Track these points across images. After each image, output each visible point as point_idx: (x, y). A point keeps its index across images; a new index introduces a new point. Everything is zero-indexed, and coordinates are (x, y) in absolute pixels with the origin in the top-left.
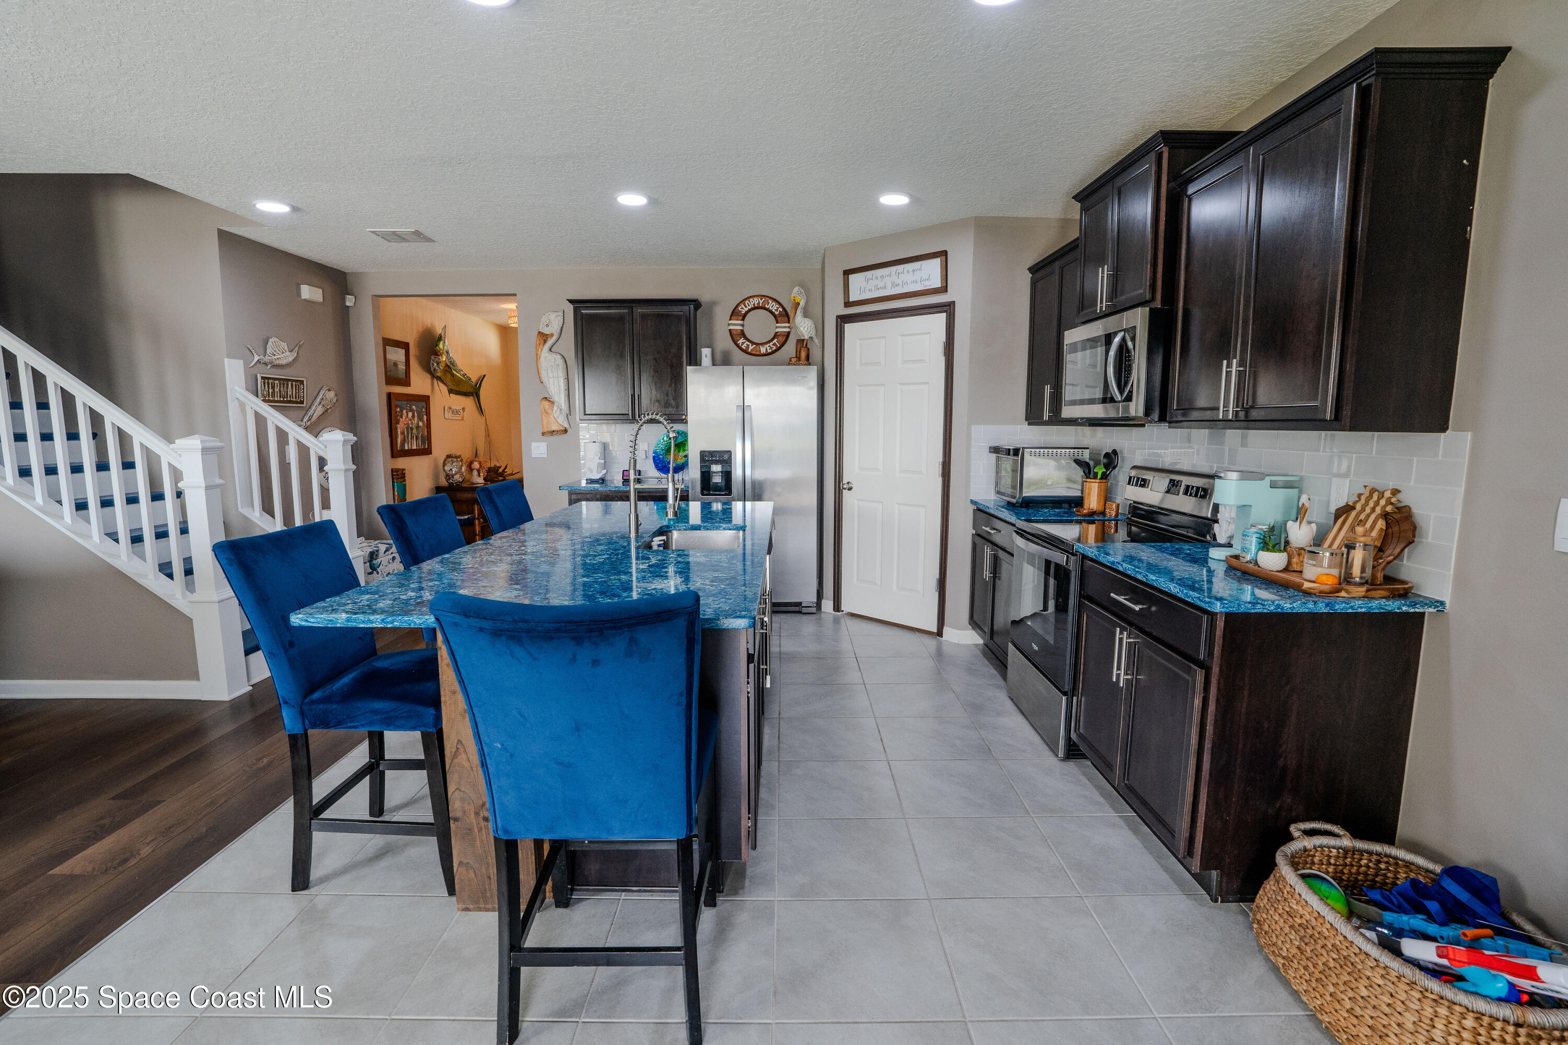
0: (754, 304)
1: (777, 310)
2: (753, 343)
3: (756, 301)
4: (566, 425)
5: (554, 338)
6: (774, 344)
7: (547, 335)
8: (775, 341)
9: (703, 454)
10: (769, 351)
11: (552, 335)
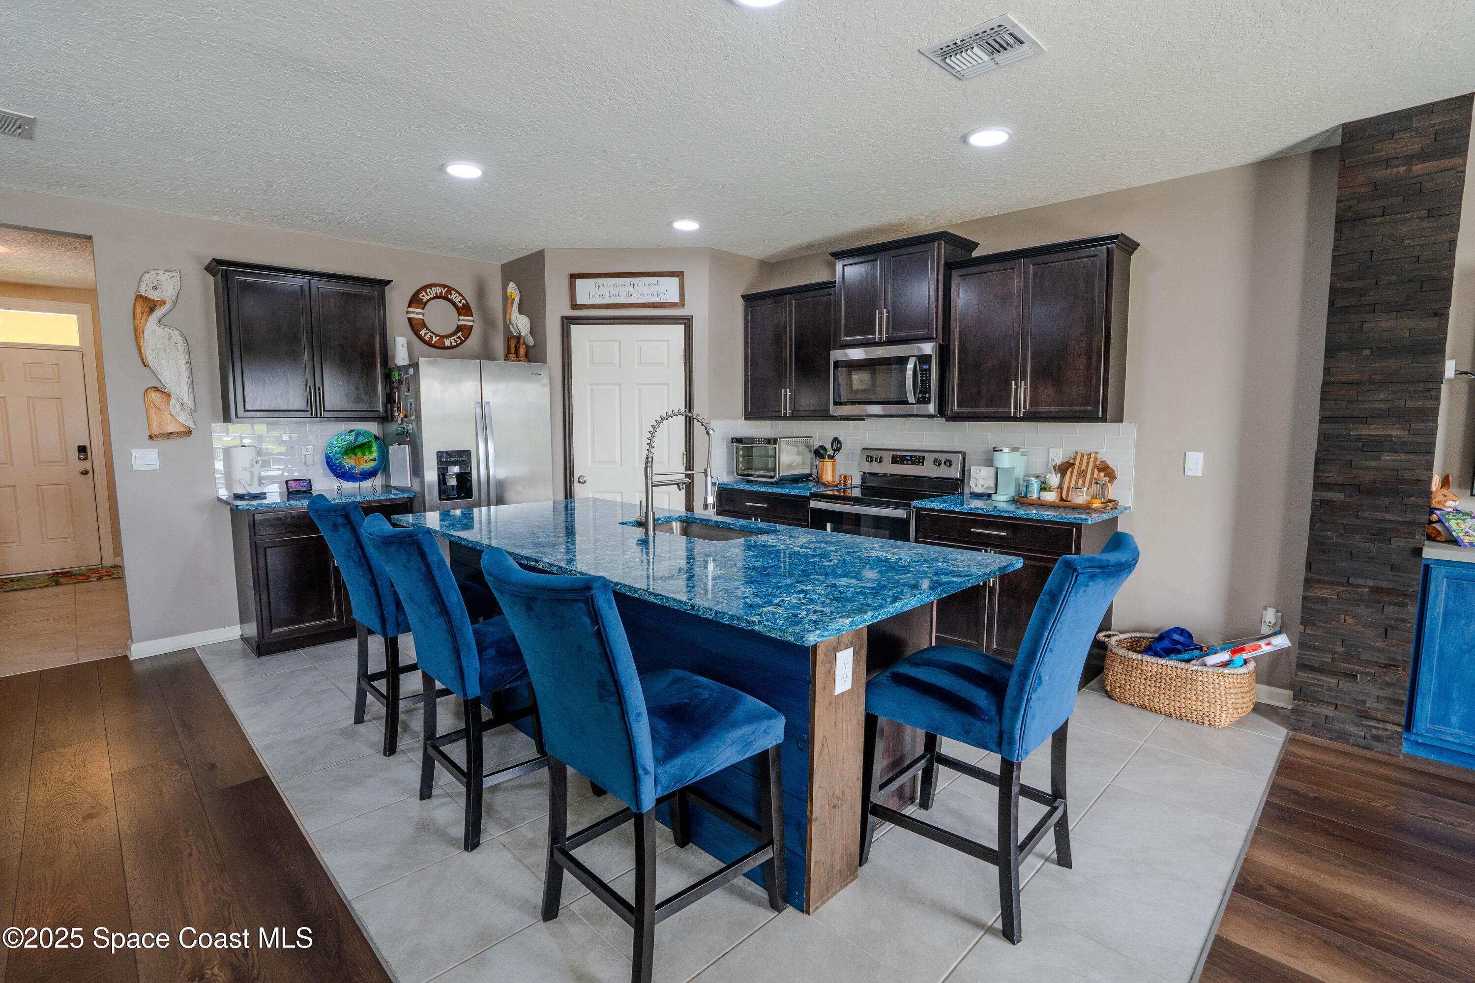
0: (436, 293)
1: (460, 302)
2: (436, 335)
3: (438, 290)
4: (191, 424)
5: (167, 306)
6: (459, 338)
7: (154, 301)
8: (460, 334)
9: (440, 454)
10: (454, 344)
11: (163, 302)
